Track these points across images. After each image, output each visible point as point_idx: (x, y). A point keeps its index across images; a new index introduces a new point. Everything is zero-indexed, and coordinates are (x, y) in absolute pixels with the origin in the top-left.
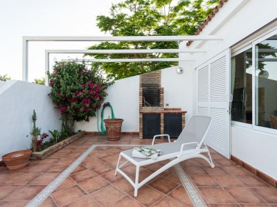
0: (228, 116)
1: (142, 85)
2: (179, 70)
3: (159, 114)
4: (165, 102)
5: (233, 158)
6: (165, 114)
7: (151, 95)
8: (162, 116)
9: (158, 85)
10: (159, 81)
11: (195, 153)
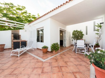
0: (36, 41)
1: (12, 34)
2: (25, 31)
3: (19, 42)
4: (21, 39)
5: (37, 49)
6: (21, 42)
7: (16, 37)
8: (20, 42)
9: (18, 34)
10: (19, 33)
11: (30, 48)
